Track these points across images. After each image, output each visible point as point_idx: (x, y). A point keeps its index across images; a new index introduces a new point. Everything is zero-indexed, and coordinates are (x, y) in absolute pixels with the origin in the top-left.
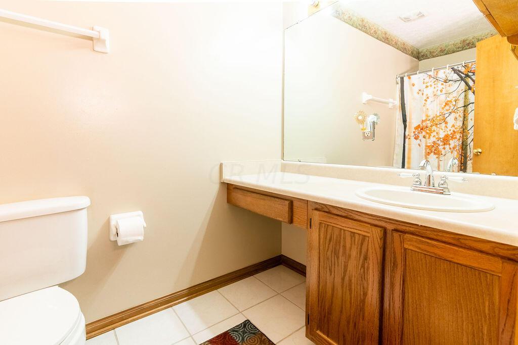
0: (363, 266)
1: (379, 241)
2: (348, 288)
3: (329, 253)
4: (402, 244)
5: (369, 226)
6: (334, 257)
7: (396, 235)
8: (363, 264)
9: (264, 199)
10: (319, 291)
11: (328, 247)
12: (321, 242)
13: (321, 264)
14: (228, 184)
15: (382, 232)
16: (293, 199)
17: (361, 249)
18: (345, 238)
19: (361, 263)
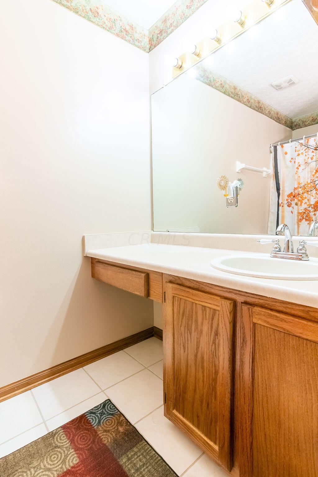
0: (214, 342)
1: (229, 315)
2: (200, 366)
3: (182, 328)
4: (251, 318)
5: (219, 298)
6: (187, 332)
7: (245, 308)
8: (214, 340)
9: (122, 273)
10: (174, 369)
11: (182, 322)
12: (175, 318)
13: (175, 340)
14: (92, 259)
15: (232, 304)
16: (149, 272)
17: (212, 324)
18: (196, 313)
19: (212, 340)
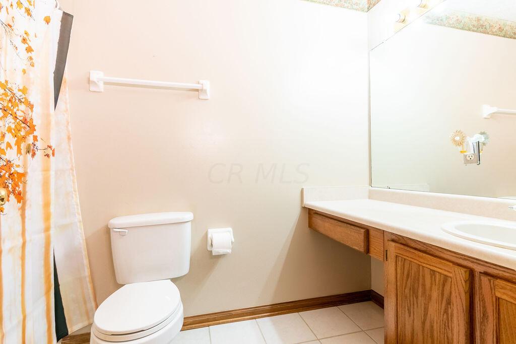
0: (446, 312)
1: (464, 284)
2: (429, 335)
3: (407, 291)
4: (493, 291)
5: (451, 264)
6: (413, 296)
7: (485, 279)
8: (446, 309)
9: (340, 226)
10: (397, 333)
11: (406, 283)
12: (398, 279)
13: (398, 302)
14: (310, 209)
15: (468, 273)
16: (369, 228)
17: (443, 291)
18: (424, 276)
19: (443, 308)
